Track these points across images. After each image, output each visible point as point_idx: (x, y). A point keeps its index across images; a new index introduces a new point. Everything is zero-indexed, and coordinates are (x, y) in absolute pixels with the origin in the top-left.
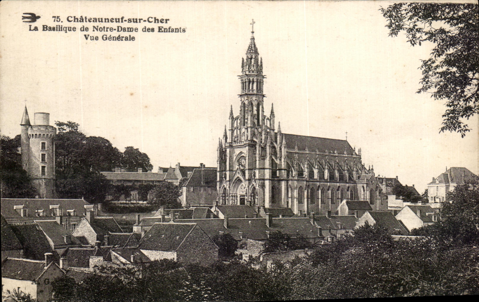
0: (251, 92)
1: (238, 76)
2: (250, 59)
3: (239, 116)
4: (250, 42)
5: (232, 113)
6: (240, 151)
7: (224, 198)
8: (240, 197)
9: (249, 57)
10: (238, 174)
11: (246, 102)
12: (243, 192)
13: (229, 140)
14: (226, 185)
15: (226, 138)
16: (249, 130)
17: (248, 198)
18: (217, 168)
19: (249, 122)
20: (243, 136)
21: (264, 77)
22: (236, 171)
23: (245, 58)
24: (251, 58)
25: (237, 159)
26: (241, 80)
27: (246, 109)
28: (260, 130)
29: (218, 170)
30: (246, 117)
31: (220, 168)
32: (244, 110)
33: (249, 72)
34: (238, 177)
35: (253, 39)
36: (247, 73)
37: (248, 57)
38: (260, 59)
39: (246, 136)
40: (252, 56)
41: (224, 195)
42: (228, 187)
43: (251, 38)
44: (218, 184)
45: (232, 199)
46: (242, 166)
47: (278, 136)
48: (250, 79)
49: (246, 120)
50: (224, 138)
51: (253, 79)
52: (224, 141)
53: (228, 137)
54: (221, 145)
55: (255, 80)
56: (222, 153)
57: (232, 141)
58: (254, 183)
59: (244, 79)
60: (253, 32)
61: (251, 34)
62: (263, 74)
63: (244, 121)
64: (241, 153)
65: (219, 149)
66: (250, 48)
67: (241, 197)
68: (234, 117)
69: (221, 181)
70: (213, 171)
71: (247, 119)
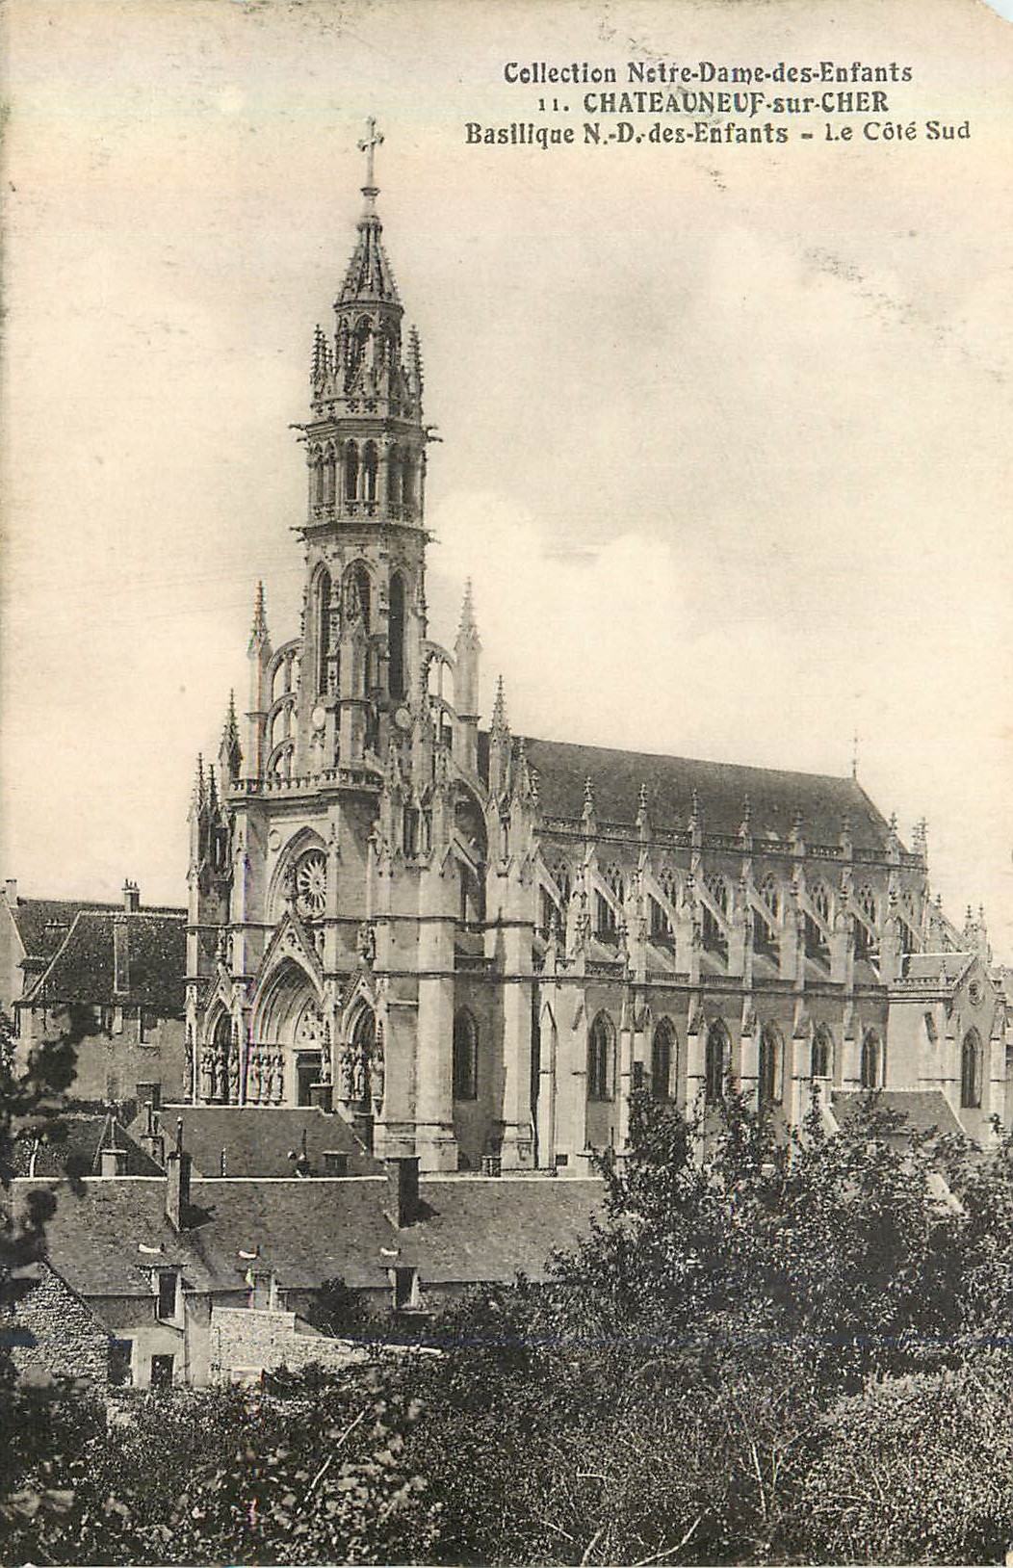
0: (362, 516)
1: (291, 426)
2: (355, 335)
3: (297, 640)
4: (356, 243)
5: (260, 630)
6: (301, 826)
7: (219, 1068)
8: (299, 1062)
9: (351, 327)
10: (287, 946)
11: (336, 570)
12: (313, 1037)
13: (246, 771)
14: (233, 998)
15: (235, 758)
16: (347, 716)
17: (336, 1069)
18: (185, 911)
19: (347, 676)
20: (318, 748)
21: (430, 433)
22: (277, 930)
23: (330, 330)
24: (361, 335)
25: (285, 869)
26: (311, 451)
27: (334, 604)
28: (402, 715)
29: (193, 919)
30: (332, 652)
31: (202, 910)
32: (326, 612)
33: (352, 406)
34: (288, 960)
35: (371, 228)
36: (341, 410)
37: (343, 323)
38: (406, 337)
39: (331, 749)
40: (367, 320)
41: (220, 1052)
42: (238, 1010)
43: (359, 220)
44: (192, 993)
45: (258, 1075)
46: (310, 899)
47: (495, 752)
48: (352, 444)
49: (332, 666)
50: (226, 759)
51: (371, 445)
52: (222, 773)
53: (244, 749)
54: (206, 791)
55: (382, 450)
56: (212, 835)
57: (261, 772)
58: (365, 992)
59: (324, 444)
60: (370, 191)
61: (362, 200)
62: (425, 422)
63: (324, 670)
64: (305, 833)
65: (196, 814)
66: (356, 281)
67: (304, 1066)
68: (275, 646)
69: (205, 983)
70: (170, 927)
71: (337, 658)
